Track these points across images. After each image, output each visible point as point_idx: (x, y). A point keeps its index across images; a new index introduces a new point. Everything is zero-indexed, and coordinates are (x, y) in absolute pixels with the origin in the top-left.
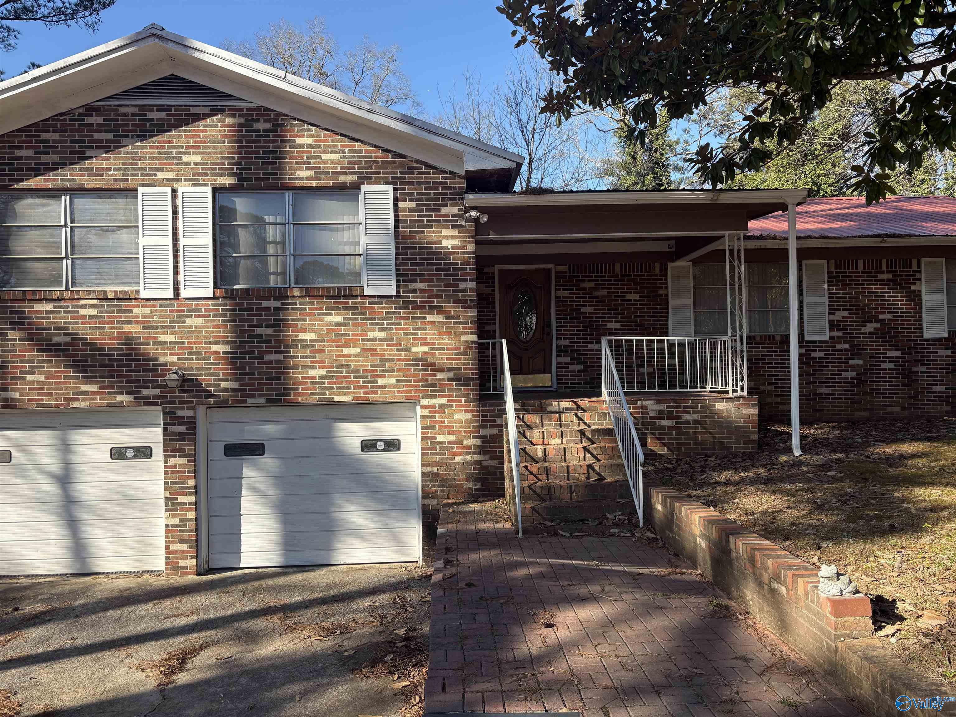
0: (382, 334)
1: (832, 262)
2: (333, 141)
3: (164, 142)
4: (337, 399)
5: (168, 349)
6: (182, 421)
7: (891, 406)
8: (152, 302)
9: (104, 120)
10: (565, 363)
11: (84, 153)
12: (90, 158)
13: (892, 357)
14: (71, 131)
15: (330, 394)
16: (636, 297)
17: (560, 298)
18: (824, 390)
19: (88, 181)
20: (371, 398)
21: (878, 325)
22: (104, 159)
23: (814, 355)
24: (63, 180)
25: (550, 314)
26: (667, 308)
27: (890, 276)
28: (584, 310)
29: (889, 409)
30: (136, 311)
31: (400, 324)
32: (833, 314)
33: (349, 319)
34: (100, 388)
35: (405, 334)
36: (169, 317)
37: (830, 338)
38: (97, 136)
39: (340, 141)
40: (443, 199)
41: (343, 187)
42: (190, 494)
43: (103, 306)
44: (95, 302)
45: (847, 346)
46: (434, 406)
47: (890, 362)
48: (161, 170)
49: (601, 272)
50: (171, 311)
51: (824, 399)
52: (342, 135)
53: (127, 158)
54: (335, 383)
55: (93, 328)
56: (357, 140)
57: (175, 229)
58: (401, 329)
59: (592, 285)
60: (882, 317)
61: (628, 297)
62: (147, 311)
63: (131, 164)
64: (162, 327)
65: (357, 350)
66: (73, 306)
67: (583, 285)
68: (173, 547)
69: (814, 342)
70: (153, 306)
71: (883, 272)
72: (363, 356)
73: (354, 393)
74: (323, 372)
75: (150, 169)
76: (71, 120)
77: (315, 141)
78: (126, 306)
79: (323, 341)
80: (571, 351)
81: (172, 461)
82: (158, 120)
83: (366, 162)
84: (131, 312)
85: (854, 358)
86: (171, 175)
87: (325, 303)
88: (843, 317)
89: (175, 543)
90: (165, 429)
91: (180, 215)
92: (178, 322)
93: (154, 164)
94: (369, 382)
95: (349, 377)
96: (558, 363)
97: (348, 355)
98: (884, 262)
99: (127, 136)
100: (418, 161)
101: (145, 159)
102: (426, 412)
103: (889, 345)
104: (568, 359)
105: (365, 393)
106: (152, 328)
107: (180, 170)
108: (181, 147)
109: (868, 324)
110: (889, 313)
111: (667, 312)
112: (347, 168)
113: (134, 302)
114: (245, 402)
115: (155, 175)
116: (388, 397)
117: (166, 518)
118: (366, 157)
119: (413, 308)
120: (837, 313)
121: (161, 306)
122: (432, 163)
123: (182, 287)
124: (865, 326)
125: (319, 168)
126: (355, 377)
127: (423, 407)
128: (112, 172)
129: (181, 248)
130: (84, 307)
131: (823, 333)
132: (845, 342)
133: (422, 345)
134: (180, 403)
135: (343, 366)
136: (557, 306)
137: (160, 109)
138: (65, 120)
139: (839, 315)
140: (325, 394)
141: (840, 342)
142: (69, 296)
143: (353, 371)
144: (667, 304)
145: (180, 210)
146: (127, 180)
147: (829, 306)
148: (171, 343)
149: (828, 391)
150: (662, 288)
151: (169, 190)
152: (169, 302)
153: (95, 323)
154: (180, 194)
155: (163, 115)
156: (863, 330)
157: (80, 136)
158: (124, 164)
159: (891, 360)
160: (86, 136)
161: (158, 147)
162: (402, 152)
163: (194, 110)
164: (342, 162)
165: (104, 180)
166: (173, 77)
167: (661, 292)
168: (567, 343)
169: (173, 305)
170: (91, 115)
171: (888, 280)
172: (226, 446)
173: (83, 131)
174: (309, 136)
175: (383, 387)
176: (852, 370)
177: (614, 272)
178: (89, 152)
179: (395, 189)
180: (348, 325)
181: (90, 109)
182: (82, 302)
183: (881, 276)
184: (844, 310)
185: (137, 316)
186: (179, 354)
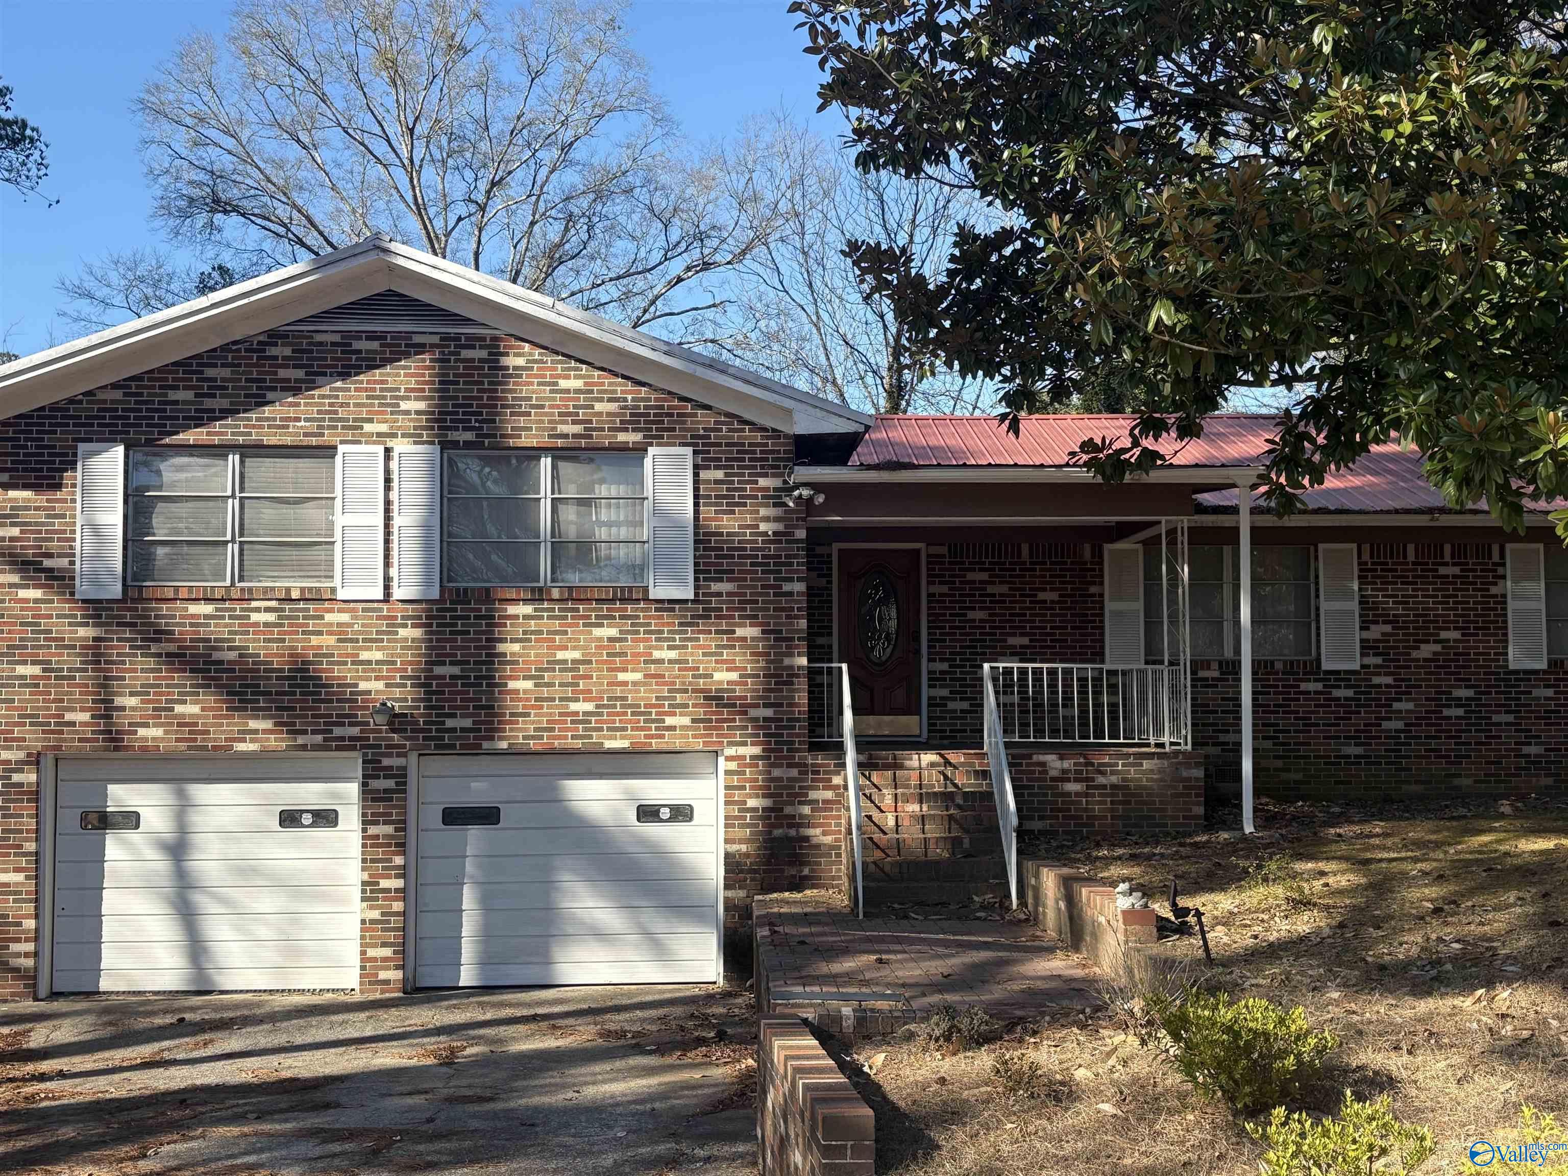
0: (673, 654)
1: (1366, 548)
2: (610, 384)
3: (375, 382)
4: (609, 744)
5: (373, 670)
6: (388, 773)
7: (1460, 776)
8: (352, 605)
9: (293, 351)
10: (942, 698)
11: (264, 396)
12: (272, 402)
13: (1460, 699)
14: (246, 365)
15: (599, 737)
16: (1053, 596)
17: (934, 595)
18: (1353, 750)
19: (268, 435)
20: (655, 744)
21: (1438, 648)
22: (291, 405)
23: (1337, 693)
24: (233, 434)
25: (919, 620)
26: (1102, 615)
27: (1456, 570)
28: (971, 615)
29: (1456, 782)
30: (329, 617)
31: (698, 639)
32: (1367, 629)
33: (628, 632)
34: (276, 724)
35: (704, 654)
36: (376, 625)
37: (1363, 666)
38: (282, 373)
39: (620, 385)
40: (762, 467)
41: (623, 448)
42: (397, 876)
43: (283, 610)
44: (273, 604)
45: (1389, 680)
46: (743, 757)
47: (1457, 706)
48: (370, 421)
49: (1000, 557)
50: (378, 618)
51: (1353, 763)
52: (624, 377)
53: (324, 404)
54: (605, 722)
55: (269, 641)
56: (643, 384)
57: (388, 503)
58: (699, 647)
59: (984, 576)
60: (1444, 635)
61: (1042, 596)
62: (345, 617)
63: (329, 412)
64: (364, 640)
65: (638, 676)
66: (242, 610)
67: (970, 576)
68: (371, 953)
69: (1338, 672)
70: (353, 610)
71: (1446, 564)
72: (645, 684)
73: (632, 737)
74: (589, 707)
75: (355, 420)
76: (246, 350)
77: (586, 384)
78: (315, 610)
79: (590, 662)
80: (951, 679)
81: (373, 830)
82: (368, 352)
83: (655, 415)
84: (322, 618)
85: (1400, 700)
86: (383, 428)
87: (594, 610)
88: (1383, 634)
89: (374, 946)
90: (364, 784)
91: (395, 484)
92: (389, 633)
93: (361, 412)
94: (653, 721)
95: (625, 714)
96: (930, 698)
97: (625, 683)
98: (1447, 548)
99: (324, 374)
100: (728, 415)
101: (348, 405)
102: (733, 766)
103: (1456, 680)
104: (945, 692)
105: (646, 737)
106: (351, 640)
107: (396, 421)
108: (398, 389)
109: (1423, 646)
110: (1456, 628)
111: (1102, 621)
112: (629, 422)
113: (327, 605)
114: (479, 746)
115: (362, 428)
116: (678, 744)
117: (362, 910)
118: (657, 407)
119: (717, 617)
120: (1373, 627)
121: (364, 610)
122: (747, 416)
123: (395, 584)
124: (1418, 648)
125: (591, 422)
126: (633, 714)
127: (729, 759)
128: (302, 423)
129: (395, 530)
130: (258, 610)
131: (1352, 659)
132: (1386, 674)
133: (728, 670)
134: (387, 747)
135: (616, 699)
136: (929, 608)
137: (371, 337)
138: (239, 350)
139: (1376, 632)
140: (591, 737)
141: (1379, 674)
142: (238, 596)
143: (630, 706)
144: (1102, 608)
145: (395, 476)
146: (323, 435)
147: (1361, 616)
148: (378, 662)
149: (1359, 750)
150: (1094, 583)
151: (380, 449)
152: (376, 605)
153: (272, 633)
154: (395, 454)
155: (375, 345)
156: (1415, 654)
157: (259, 373)
158: (319, 412)
159: (1459, 703)
160: (268, 373)
161: (366, 390)
162: (706, 402)
163: (417, 339)
164: (624, 415)
165: (290, 435)
166: (391, 293)
167: (1093, 589)
168: (945, 666)
169: (381, 610)
170: (276, 344)
171: (1454, 576)
172: (444, 810)
173: (264, 366)
174: (577, 377)
175: (672, 728)
176: (1397, 719)
177: (1019, 556)
178: (270, 396)
179: (695, 452)
180: (626, 640)
181: (274, 336)
182: (254, 604)
183: (1443, 571)
184: (1385, 622)
185: (331, 625)
186: (387, 678)
